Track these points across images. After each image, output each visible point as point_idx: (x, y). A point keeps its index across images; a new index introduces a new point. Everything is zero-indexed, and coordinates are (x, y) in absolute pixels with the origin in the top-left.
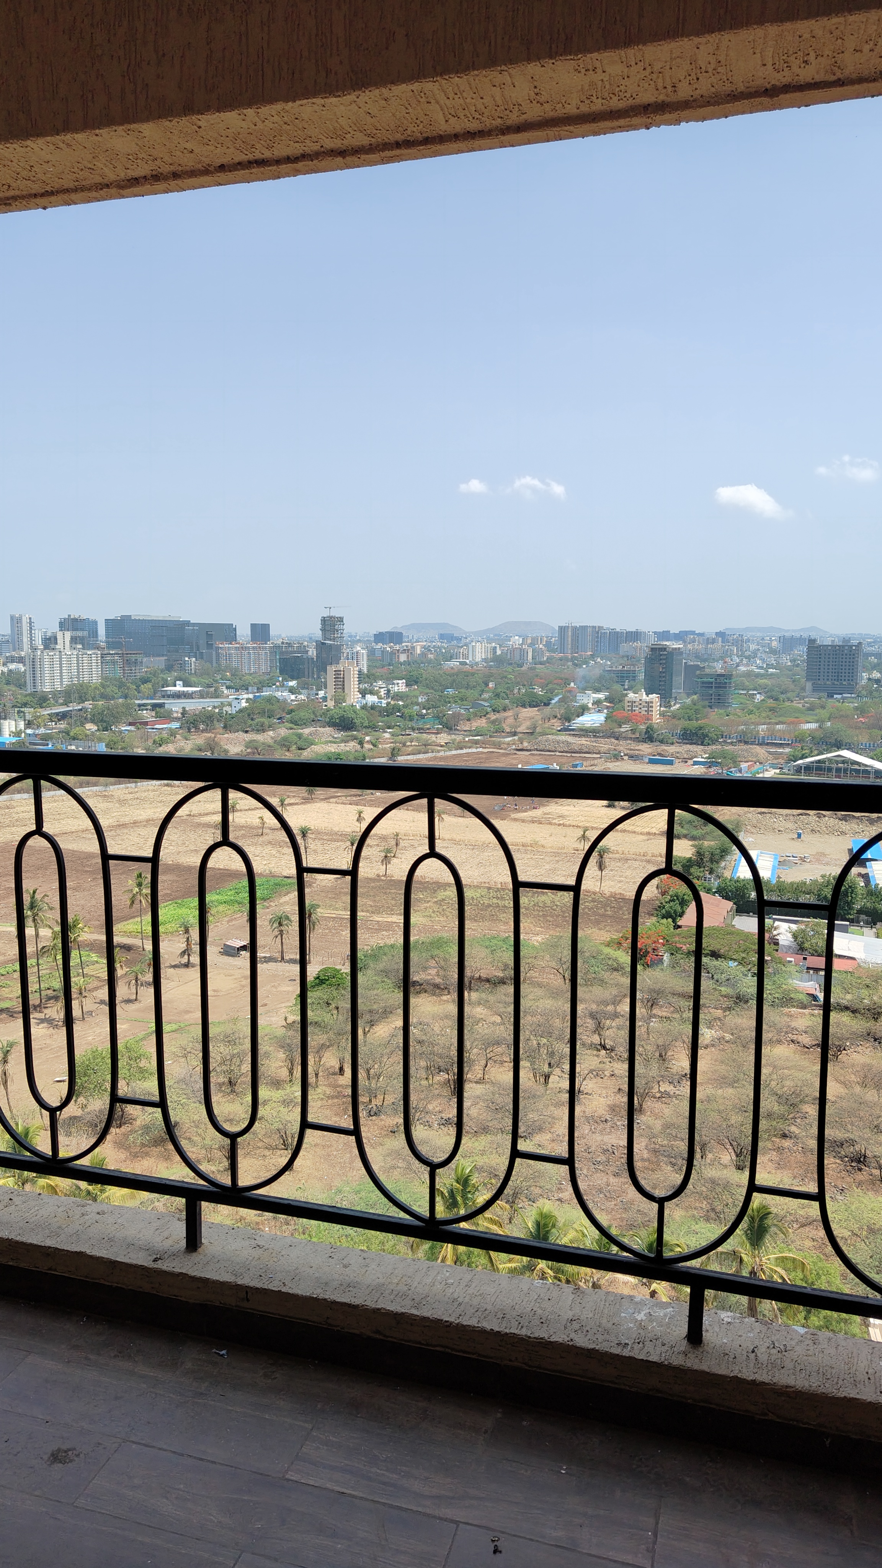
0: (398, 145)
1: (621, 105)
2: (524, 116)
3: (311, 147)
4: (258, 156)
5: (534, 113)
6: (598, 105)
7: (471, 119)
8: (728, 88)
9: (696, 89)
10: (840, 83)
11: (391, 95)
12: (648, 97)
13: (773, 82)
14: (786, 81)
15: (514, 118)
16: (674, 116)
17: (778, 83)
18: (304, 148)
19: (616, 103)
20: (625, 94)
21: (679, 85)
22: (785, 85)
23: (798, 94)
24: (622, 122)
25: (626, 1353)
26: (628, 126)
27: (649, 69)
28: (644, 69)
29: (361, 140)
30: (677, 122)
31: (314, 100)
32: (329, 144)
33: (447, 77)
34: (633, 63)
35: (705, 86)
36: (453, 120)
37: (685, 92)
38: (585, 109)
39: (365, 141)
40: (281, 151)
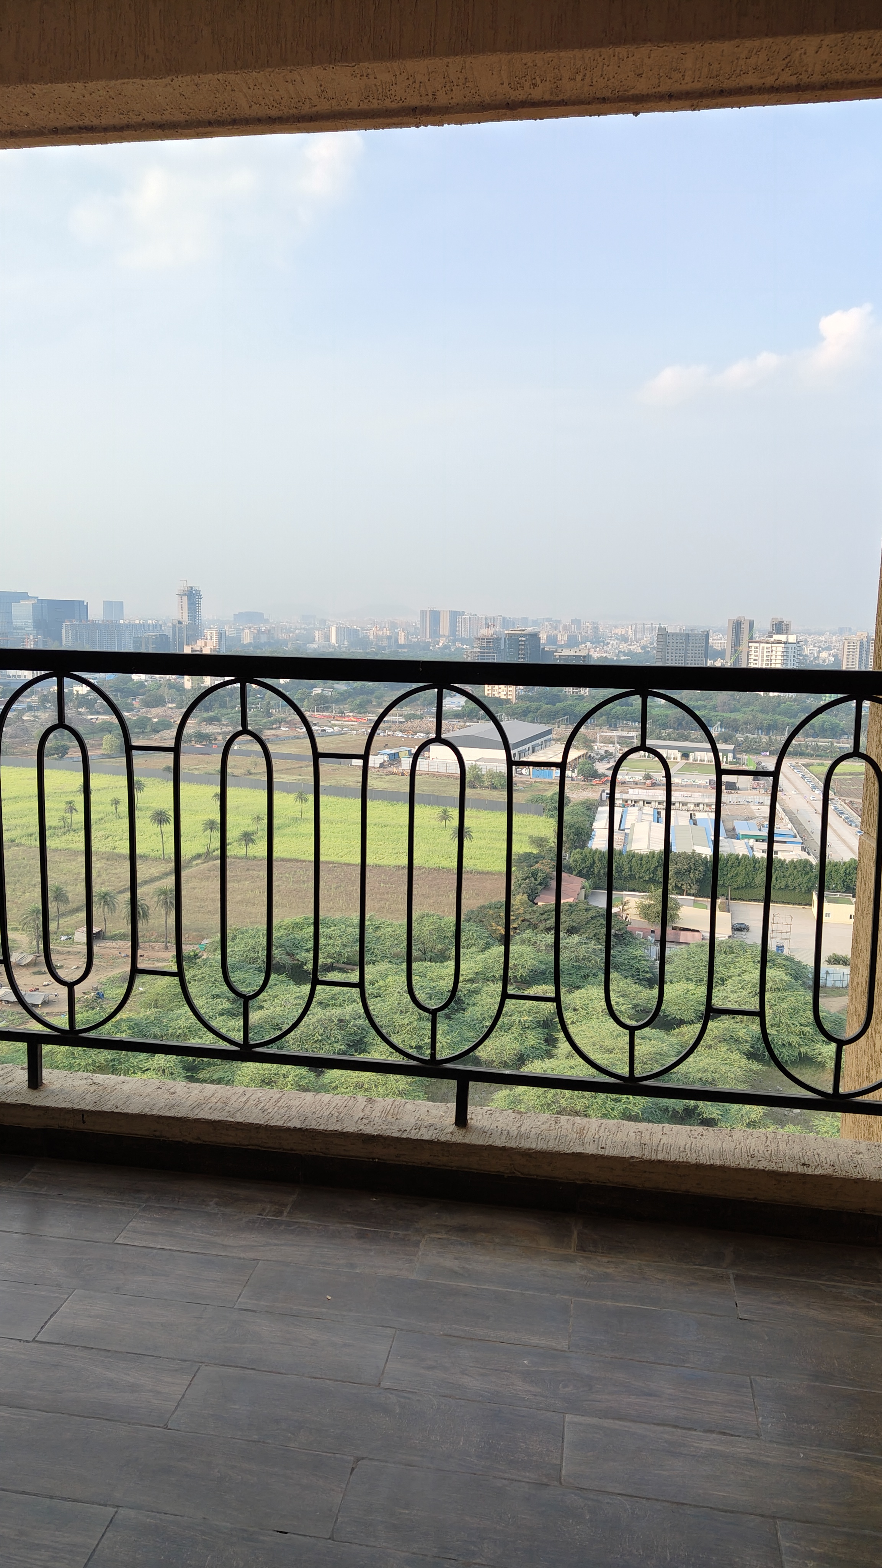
0: (210, 123)
1: (394, 105)
2: (314, 109)
3: (135, 119)
4: (87, 122)
5: (323, 106)
6: (375, 105)
7: (270, 107)
8: (477, 99)
9: (452, 98)
10: (563, 103)
11: (200, 82)
12: (414, 101)
13: (512, 98)
14: (522, 97)
15: (306, 109)
16: (438, 118)
17: (516, 99)
18: (129, 120)
19: (388, 104)
20: (396, 98)
21: (438, 93)
22: (521, 102)
23: (532, 109)
24: (395, 120)
25: (404, 1136)
26: (401, 124)
27: (411, 80)
28: (408, 79)
29: (178, 117)
30: (441, 124)
31: (134, 80)
32: (150, 118)
33: (246, 71)
34: (398, 74)
35: (458, 96)
36: (255, 107)
37: (442, 100)
38: (364, 106)
39: (182, 118)
40: (106, 120)
